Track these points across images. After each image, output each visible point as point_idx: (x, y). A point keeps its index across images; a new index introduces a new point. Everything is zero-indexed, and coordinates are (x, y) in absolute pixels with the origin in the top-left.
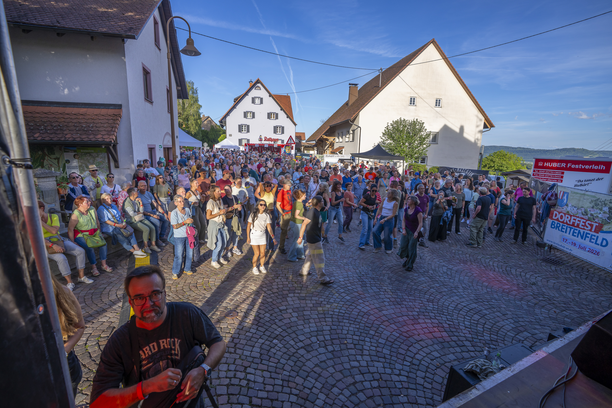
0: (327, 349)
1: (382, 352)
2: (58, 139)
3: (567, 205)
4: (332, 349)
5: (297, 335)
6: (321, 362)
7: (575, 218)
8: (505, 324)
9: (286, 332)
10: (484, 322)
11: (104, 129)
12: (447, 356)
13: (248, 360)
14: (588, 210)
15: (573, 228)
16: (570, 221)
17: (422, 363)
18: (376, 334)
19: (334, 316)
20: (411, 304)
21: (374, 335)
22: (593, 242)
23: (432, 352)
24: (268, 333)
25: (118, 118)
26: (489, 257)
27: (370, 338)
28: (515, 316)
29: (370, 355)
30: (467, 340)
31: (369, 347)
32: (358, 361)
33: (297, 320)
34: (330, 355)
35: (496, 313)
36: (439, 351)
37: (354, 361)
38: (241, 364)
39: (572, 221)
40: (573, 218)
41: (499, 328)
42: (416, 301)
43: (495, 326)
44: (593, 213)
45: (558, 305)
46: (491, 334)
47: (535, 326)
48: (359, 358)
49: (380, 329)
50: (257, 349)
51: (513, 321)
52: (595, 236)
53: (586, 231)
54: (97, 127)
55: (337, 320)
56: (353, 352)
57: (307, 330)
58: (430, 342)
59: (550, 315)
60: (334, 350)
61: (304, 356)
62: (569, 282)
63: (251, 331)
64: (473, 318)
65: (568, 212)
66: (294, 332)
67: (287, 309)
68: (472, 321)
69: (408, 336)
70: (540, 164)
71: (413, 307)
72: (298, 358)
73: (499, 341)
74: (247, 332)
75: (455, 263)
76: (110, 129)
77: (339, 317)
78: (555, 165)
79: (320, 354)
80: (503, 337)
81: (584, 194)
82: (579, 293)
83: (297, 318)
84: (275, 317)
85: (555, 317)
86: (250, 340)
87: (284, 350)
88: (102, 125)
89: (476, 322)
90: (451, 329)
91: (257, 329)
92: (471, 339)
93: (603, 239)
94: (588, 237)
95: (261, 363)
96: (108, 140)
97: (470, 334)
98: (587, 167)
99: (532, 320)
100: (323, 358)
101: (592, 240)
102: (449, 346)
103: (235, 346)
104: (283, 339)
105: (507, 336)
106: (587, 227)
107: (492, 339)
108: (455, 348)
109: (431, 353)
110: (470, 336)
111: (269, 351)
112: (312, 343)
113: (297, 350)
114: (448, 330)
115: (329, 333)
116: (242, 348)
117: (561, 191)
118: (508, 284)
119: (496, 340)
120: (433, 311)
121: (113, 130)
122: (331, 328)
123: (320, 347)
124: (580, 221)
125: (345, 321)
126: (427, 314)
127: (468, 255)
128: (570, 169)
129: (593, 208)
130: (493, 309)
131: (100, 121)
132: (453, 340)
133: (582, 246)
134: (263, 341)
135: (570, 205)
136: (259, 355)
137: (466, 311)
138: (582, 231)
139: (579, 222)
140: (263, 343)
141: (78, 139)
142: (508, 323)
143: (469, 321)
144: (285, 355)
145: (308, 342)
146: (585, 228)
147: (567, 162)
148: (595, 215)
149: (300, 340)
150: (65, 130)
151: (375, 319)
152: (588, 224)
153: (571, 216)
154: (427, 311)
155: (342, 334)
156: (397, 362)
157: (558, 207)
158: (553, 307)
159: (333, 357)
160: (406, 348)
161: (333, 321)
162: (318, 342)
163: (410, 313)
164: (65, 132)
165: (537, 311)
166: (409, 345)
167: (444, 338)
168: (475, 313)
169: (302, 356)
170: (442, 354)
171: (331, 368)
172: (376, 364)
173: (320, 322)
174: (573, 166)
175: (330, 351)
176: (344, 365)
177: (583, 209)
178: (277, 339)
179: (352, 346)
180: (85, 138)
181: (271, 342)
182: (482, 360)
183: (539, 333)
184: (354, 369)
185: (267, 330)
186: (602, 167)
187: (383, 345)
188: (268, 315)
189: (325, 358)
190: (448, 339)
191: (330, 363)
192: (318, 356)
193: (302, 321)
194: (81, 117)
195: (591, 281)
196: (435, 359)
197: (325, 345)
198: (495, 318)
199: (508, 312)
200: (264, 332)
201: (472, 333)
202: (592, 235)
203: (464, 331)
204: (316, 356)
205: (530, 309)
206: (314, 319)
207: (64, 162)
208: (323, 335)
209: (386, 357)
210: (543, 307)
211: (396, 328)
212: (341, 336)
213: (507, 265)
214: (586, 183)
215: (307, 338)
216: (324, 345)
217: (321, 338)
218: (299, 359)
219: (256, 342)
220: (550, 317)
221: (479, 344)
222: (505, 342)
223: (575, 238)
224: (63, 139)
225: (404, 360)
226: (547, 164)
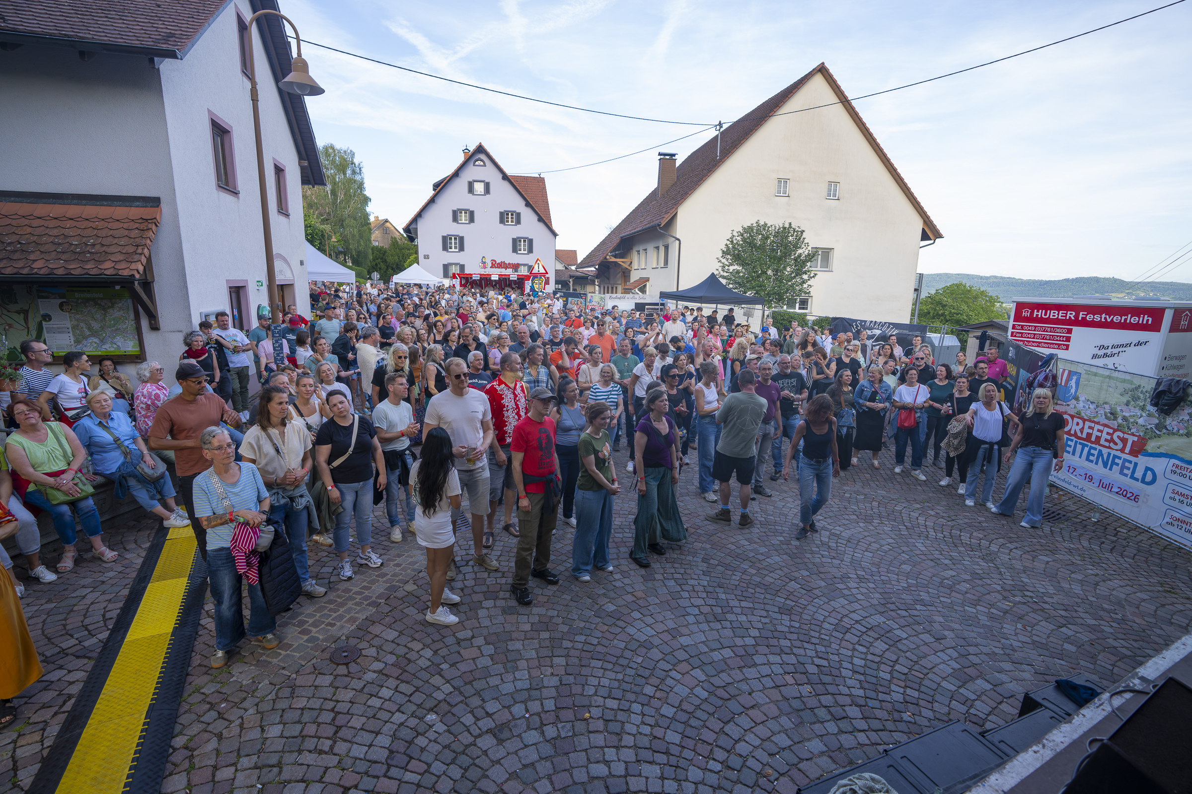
0: (543, 733)
1: (663, 739)
2: (15, 271)
3: (1076, 398)
4: (555, 735)
5: (483, 700)
6: (525, 766)
7: (1093, 425)
8: (939, 661)
9: (461, 693)
10: (894, 658)
11: (119, 249)
12: (806, 744)
13: (357, 770)
14: (1118, 409)
15: (1087, 446)
16: (1082, 431)
17: (748, 764)
18: (658, 695)
19: (572, 652)
20: (743, 618)
21: (654, 697)
22: (1126, 475)
23: (774, 734)
24: (418, 698)
25: (150, 226)
26: (918, 506)
27: (643, 705)
28: (963, 643)
29: (635, 747)
30: (854, 704)
31: (638, 726)
32: (607, 763)
33: (490, 663)
34: (547, 750)
35: (921, 636)
36: (789, 732)
37: (598, 762)
38: (336, 781)
39: (1086, 430)
40: (1087, 424)
41: (926, 671)
42: (755, 612)
43: (916, 667)
44: (1127, 414)
45: (1053, 613)
46: (906, 687)
47: (1001, 664)
48: (610, 754)
49: (669, 682)
50: (384, 740)
51: (955, 655)
52: (1130, 462)
53: (1113, 452)
54: (103, 245)
55: (576, 661)
56: (599, 739)
57: (508, 688)
58: (773, 710)
59: (1035, 638)
60: (559, 736)
61: (489, 752)
62: (1077, 560)
63: (380, 695)
64: (872, 650)
65: (1079, 413)
66: (478, 693)
67: (473, 637)
68: (870, 657)
69: (727, 696)
70: (1026, 313)
71: (747, 625)
72: (474, 759)
73: (922, 703)
74: (372, 695)
75: (846, 522)
76: (131, 249)
77: (584, 654)
78: (1053, 314)
79: (526, 746)
80: (932, 693)
81: (1110, 377)
82: (1097, 584)
83: (492, 659)
84: (444, 657)
85: (1044, 641)
86: (374, 717)
87: (447, 739)
88: (115, 241)
89: (877, 659)
90: (822, 676)
91: (396, 689)
92: (861, 702)
93: (1147, 469)
94: (1117, 464)
95: (385, 776)
96: (126, 273)
97: (862, 688)
99: (997, 651)
100: (531, 755)
101: (1125, 471)
102: (814, 720)
103: (336, 732)
104: (449, 712)
105: (939, 690)
106: (1116, 444)
107: (908, 699)
108: (826, 724)
109: (773, 738)
110: (861, 692)
111: (410, 743)
112: (514, 719)
113: (476, 737)
114: (815, 679)
115: (554, 694)
116: (349, 738)
117: (1064, 370)
118: (952, 566)
119: (915, 701)
120: (789, 636)
121: (140, 251)
122: (561, 681)
123: (529, 728)
124: (1101, 431)
125: (594, 663)
126: (774, 642)
127: (875, 504)
128: (1084, 323)
129: (1127, 404)
130: (916, 627)
131: (111, 232)
132: (824, 703)
133: (1106, 482)
134: (404, 717)
135: (1082, 399)
136: (386, 753)
137: (859, 634)
138: (1105, 451)
139: (1099, 434)
140: (402, 724)
141: (61, 272)
142: (946, 658)
143: (863, 656)
144: (447, 751)
145: (505, 716)
146: (1112, 445)
147: (1077, 308)
148: (1132, 420)
149: (487, 713)
150: (32, 252)
151: (661, 656)
152: (1118, 437)
153: (1084, 420)
154: (776, 634)
155: (582, 695)
156: (694, 762)
157: (1059, 402)
158: (1041, 618)
159: (553, 753)
160: (717, 726)
161: (567, 665)
162: (527, 716)
163: (739, 642)
164: (32, 257)
165: (1008, 628)
166: (725, 720)
167: (804, 699)
168: (877, 636)
169: (485, 753)
170: (796, 740)
171: (546, 782)
172: (647, 769)
173: (539, 667)
174: (1089, 318)
175: (548, 738)
176: (575, 772)
177: (1107, 407)
178: (436, 713)
179: (600, 725)
180: (76, 269)
181: (421, 719)
182: (867, 775)
183: (1010, 680)
184: (596, 782)
185: (417, 689)
186: (1147, 319)
187: (669, 721)
188: (428, 653)
189: (535, 757)
190: (812, 702)
191: (544, 768)
192: (521, 753)
193: (500, 666)
194: (69, 224)
195: (1122, 555)
196: (777, 753)
197: (542, 723)
198: (918, 647)
199: (946, 633)
200: (411, 695)
201: (866, 685)
202: (1125, 460)
203: (850, 682)
204: (516, 753)
205: (995, 624)
206: (527, 660)
207: (39, 319)
208: (541, 700)
209: (672, 752)
210: (1021, 618)
211: (703, 678)
212: (579, 701)
213: (954, 523)
214: (1115, 351)
215: (504, 707)
216: (538, 724)
217: (535, 706)
218: (477, 761)
219: (386, 722)
220: (1034, 642)
221: (879, 713)
222: (936, 704)
223: (1092, 466)
224: (25, 271)
225: (710, 757)
226: (1039, 314)
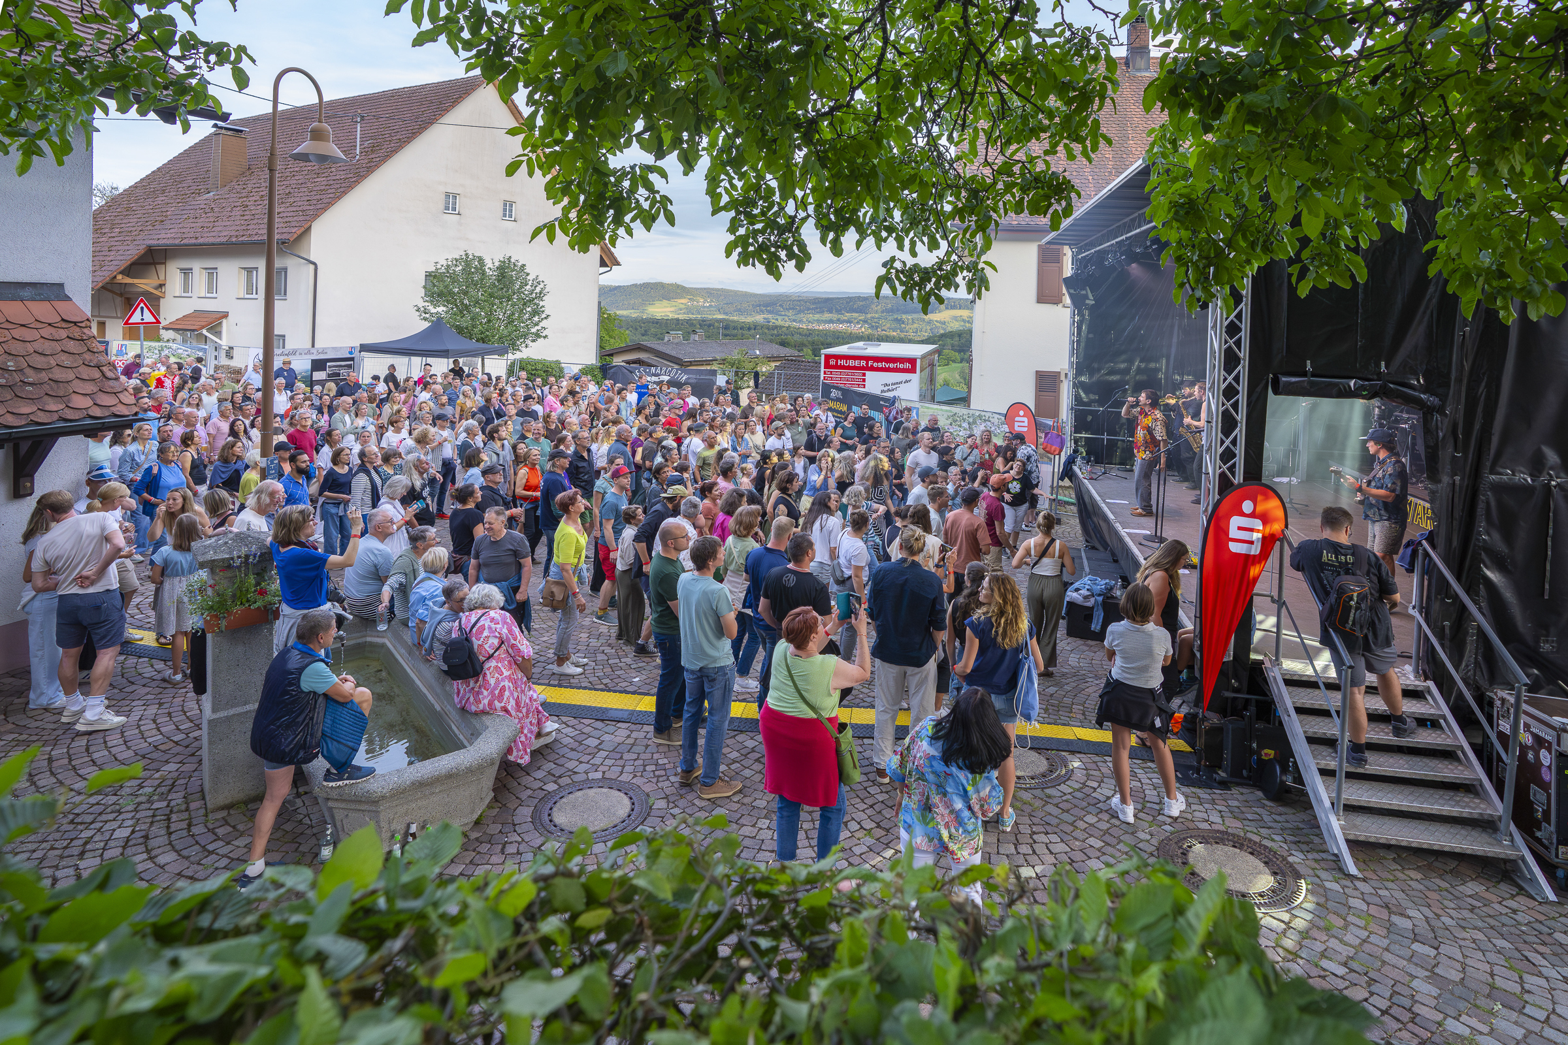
70: (833, 362)
78: (851, 363)
98: (892, 365)
128: (872, 369)
147: (867, 358)
174: (875, 365)
186: (908, 366)
226: (842, 362)
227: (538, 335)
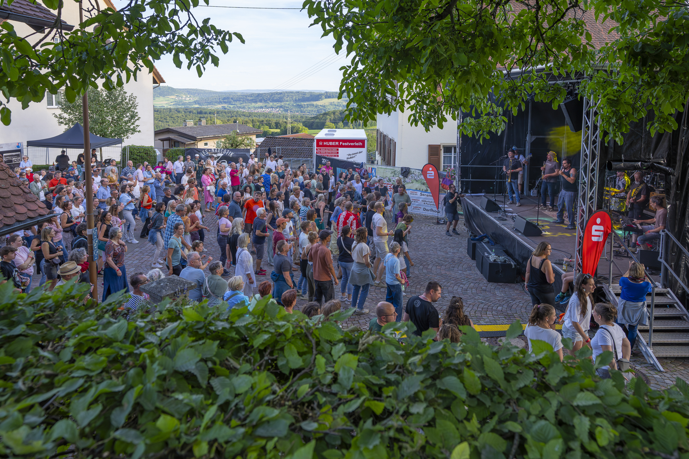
14: (391, 178)
70: (321, 143)
78: (331, 143)
81: (386, 168)
98: (352, 144)
117: (369, 168)
128: (342, 146)
147: (339, 141)
174: (343, 144)
186: (360, 144)
226: (326, 143)
227: (134, 130)
